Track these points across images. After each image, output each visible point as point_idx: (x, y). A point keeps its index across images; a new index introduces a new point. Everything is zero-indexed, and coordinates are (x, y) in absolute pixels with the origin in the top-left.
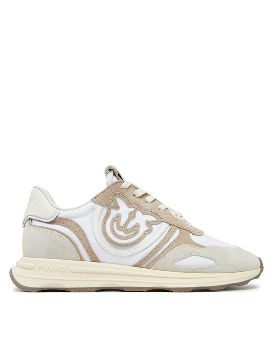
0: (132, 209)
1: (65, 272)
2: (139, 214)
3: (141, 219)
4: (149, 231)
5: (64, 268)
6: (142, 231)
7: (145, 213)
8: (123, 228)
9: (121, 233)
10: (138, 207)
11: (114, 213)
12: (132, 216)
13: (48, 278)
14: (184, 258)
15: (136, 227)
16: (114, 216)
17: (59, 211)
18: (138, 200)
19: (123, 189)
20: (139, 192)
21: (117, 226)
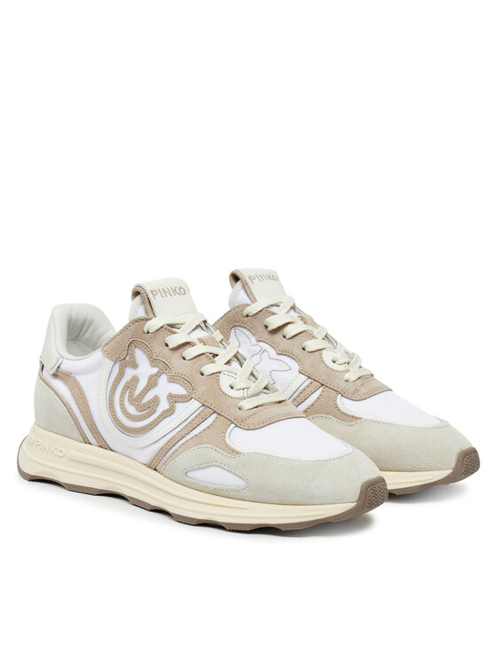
0: (155, 370)
1: (62, 457)
2: (163, 379)
3: (165, 388)
4: (169, 412)
5: (61, 451)
6: (160, 410)
7: (172, 380)
8: (136, 401)
9: (132, 410)
10: (165, 368)
11: (129, 373)
12: (152, 382)
13: (45, 463)
14: (200, 468)
15: (156, 401)
17: (61, 359)
18: (170, 354)
19: (148, 332)
20: (175, 340)
21: (130, 396)
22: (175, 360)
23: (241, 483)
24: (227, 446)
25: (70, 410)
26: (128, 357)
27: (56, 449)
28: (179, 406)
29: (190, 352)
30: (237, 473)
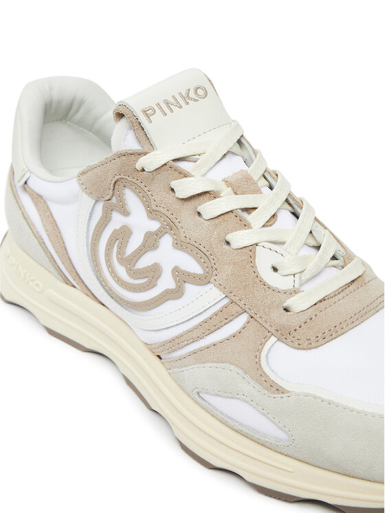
0: (154, 226)
2: (167, 241)
3: (168, 256)
4: (176, 294)
7: (179, 245)
8: (129, 262)
9: (122, 271)
10: (170, 226)
11: (117, 221)
12: (151, 242)
15: (154, 273)
16: (118, 227)
17: (29, 173)
18: (178, 205)
19: (143, 170)
20: (185, 188)
21: (119, 253)
22: (185, 216)
23: (282, 435)
24: (263, 374)
25: (42, 244)
26: (114, 199)
27: (32, 280)
28: (190, 288)
29: (210, 209)
30: (276, 421)
